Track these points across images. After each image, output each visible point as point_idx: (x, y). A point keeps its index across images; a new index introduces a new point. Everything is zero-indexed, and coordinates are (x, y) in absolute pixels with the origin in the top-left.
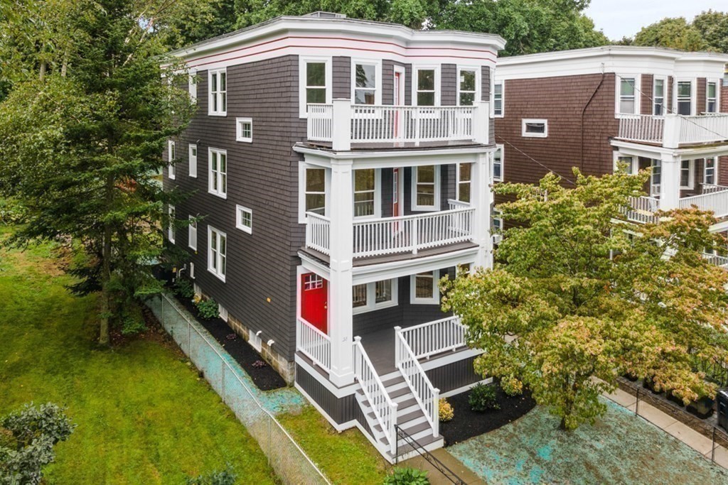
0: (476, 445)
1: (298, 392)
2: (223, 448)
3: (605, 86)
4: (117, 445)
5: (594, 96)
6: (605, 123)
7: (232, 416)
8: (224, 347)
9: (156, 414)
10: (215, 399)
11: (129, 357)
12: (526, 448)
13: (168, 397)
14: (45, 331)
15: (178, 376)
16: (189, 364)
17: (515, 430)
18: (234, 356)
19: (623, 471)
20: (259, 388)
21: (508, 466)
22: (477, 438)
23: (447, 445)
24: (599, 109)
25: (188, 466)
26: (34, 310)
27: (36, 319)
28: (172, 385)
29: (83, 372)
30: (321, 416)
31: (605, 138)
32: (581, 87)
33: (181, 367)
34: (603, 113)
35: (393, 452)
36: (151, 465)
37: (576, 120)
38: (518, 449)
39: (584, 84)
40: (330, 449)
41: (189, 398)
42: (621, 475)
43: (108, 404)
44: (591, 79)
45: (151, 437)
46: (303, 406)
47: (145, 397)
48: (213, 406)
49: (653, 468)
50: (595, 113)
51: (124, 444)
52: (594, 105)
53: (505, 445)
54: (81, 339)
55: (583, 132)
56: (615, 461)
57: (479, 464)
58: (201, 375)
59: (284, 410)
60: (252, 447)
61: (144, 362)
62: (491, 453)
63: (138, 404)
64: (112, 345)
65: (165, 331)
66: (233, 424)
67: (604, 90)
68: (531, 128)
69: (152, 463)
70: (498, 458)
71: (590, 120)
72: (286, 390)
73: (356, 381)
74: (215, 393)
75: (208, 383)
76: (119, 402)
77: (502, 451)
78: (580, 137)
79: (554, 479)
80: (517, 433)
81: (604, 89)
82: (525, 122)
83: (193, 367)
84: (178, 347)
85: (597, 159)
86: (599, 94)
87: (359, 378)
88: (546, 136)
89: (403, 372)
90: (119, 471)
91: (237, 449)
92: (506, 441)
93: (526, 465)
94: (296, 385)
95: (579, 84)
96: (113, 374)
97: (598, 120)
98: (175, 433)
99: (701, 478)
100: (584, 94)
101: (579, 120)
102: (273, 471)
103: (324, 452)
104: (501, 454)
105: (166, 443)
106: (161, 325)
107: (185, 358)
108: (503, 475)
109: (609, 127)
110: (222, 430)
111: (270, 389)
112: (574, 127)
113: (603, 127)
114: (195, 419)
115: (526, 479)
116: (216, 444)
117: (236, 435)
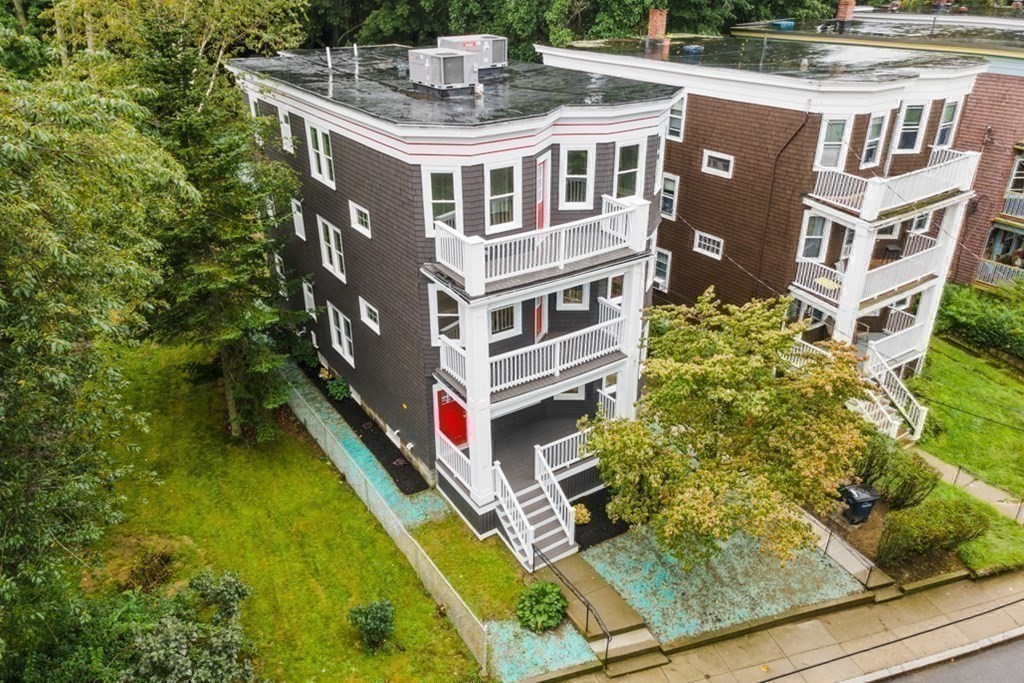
0: (609, 548)
1: (441, 496)
2: (375, 562)
3: (807, 130)
4: (278, 559)
5: (792, 139)
6: (801, 176)
7: (379, 527)
8: (361, 439)
9: (307, 524)
10: (360, 507)
11: (268, 455)
12: (654, 550)
13: (314, 505)
14: (172, 417)
15: (321, 479)
16: (329, 463)
17: (647, 532)
18: (373, 451)
19: (739, 570)
20: (402, 491)
21: (636, 569)
22: (611, 541)
23: (580, 550)
24: (796, 157)
25: (346, 580)
26: (152, 389)
27: (157, 402)
28: (317, 490)
29: (225, 474)
30: (464, 524)
31: (798, 194)
32: (779, 125)
33: (322, 468)
34: (799, 162)
35: (531, 563)
36: (313, 580)
37: (767, 165)
38: (647, 553)
39: (784, 121)
40: (473, 560)
41: (335, 507)
42: (736, 574)
43: (259, 513)
44: (792, 117)
45: (308, 550)
46: (445, 512)
47: (293, 505)
48: (359, 515)
49: (768, 565)
50: (790, 161)
51: (284, 557)
52: (791, 151)
53: (636, 548)
54: (212, 429)
55: (773, 182)
56: (734, 561)
57: (609, 569)
58: (343, 478)
59: (428, 517)
60: (400, 560)
61: (284, 462)
62: (622, 557)
63: (287, 514)
64: (245, 438)
65: (297, 420)
66: (381, 535)
67: (806, 134)
68: (714, 162)
69: (313, 577)
70: (627, 561)
71: (784, 168)
72: (428, 493)
73: (496, 498)
74: (359, 499)
75: (351, 487)
76: (269, 512)
77: (632, 554)
78: (770, 187)
79: (675, 581)
80: (649, 535)
81: (806, 132)
82: (707, 153)
83: (334, 468)
84: (314, 442)
85: (784, 217)
86: (799, 138)
87: (499, 495)
88: (730, 177)
89: (542, 484)
90: (286, 586)
91: (388, 562)
92: (638, 544)
93: (652, 569)
94: (438, 487)
95: (777, 119)
96: (255, 478)
97: (792, 170)
98: (328, 545)
99: (809, 571)
100: (781, 135)
101: (771, 165)
102: (422, 584)
103: (467, 564)
104: (631, 557)
105: (322, 557)
106: (291, 410)
107: (324, 457)
108: (629, 579)
109: (804, 182)
110: (371, 543)
111: (413, 493)
112: (764, 173)
113: (797, 181)
114: (345, 530)
115: (649, 582)
116: (368, 558)
117: (386, 547)
